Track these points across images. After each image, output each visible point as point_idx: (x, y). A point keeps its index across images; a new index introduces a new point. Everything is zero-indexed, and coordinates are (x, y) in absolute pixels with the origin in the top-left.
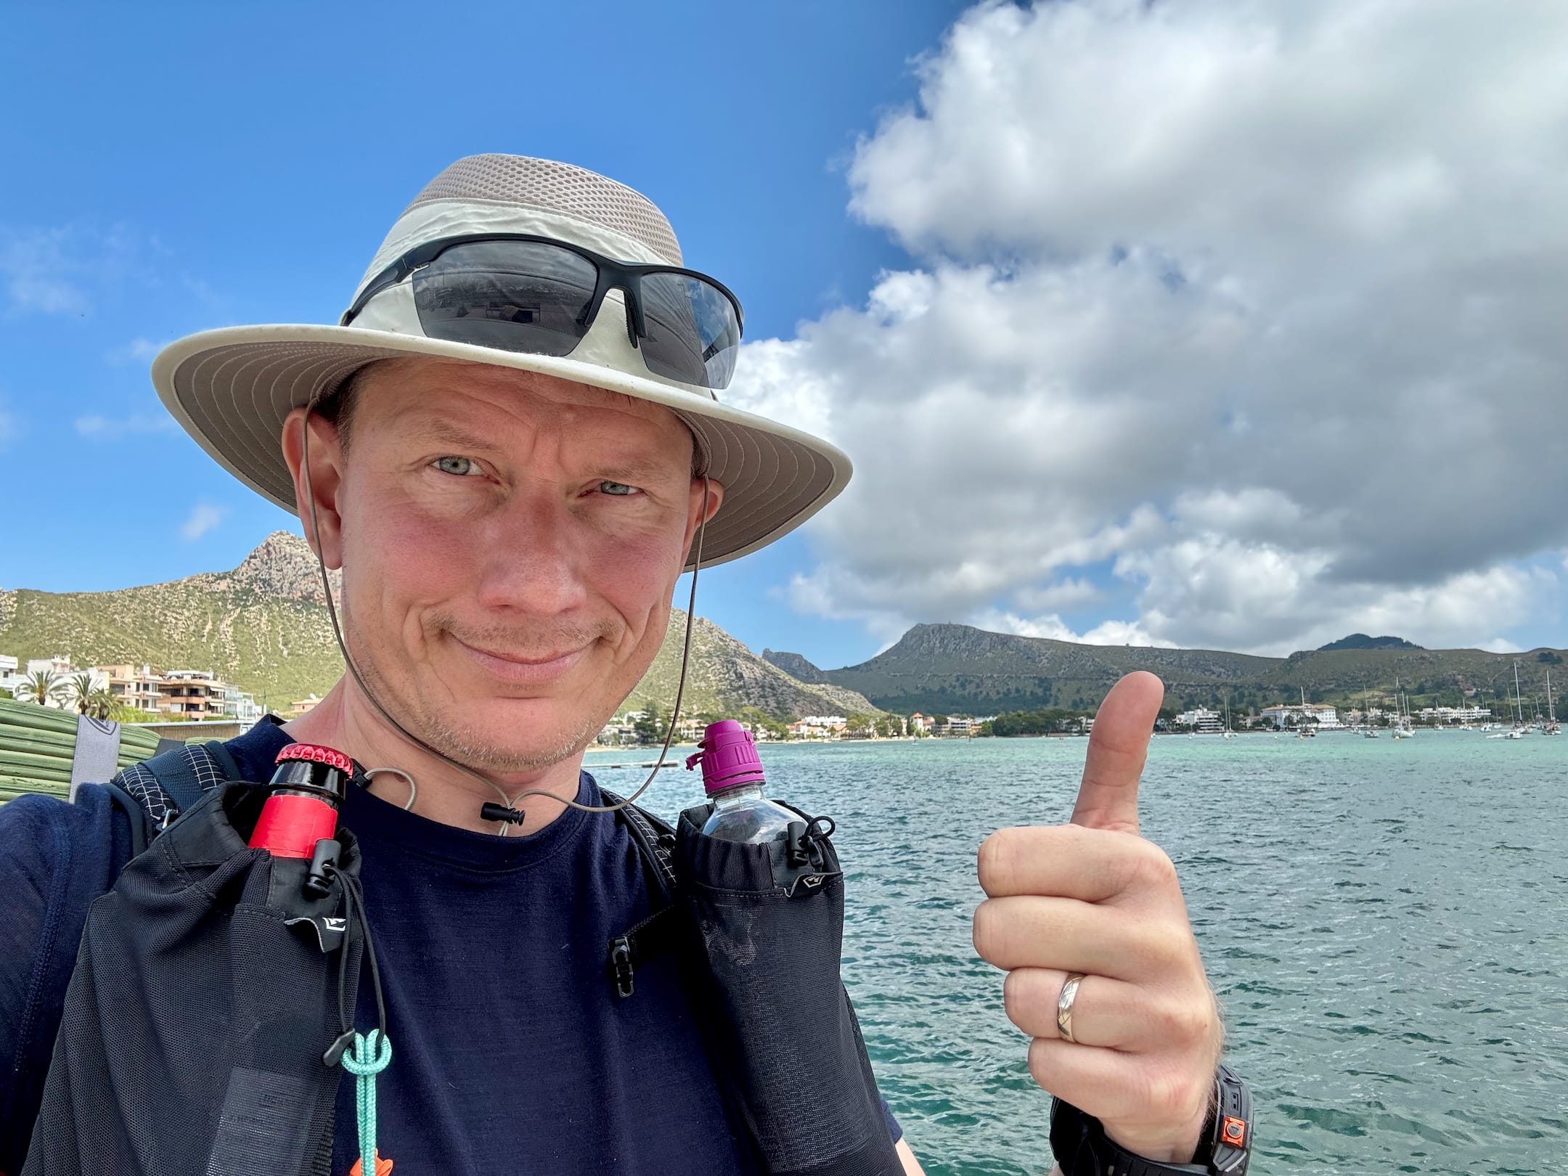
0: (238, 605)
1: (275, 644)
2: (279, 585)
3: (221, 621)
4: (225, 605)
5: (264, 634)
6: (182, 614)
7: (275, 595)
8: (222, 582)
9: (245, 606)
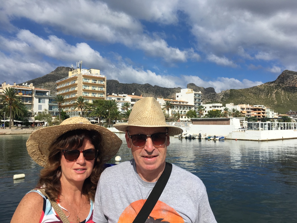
0: (276, 89)
1: (286, 98)
2: (286, 83)
3: (272, 93)
4: (273, 89)
5: (283, 95)
6: (263, 92)
7: (285, 86)
8: (272, 84)
9: (278, 89)
